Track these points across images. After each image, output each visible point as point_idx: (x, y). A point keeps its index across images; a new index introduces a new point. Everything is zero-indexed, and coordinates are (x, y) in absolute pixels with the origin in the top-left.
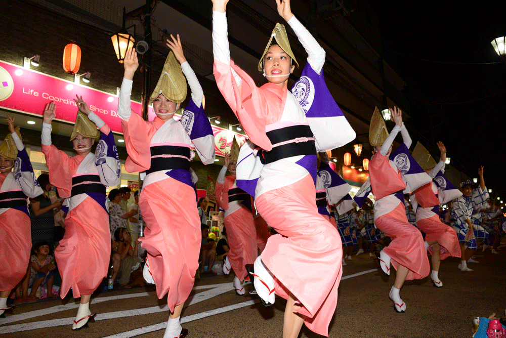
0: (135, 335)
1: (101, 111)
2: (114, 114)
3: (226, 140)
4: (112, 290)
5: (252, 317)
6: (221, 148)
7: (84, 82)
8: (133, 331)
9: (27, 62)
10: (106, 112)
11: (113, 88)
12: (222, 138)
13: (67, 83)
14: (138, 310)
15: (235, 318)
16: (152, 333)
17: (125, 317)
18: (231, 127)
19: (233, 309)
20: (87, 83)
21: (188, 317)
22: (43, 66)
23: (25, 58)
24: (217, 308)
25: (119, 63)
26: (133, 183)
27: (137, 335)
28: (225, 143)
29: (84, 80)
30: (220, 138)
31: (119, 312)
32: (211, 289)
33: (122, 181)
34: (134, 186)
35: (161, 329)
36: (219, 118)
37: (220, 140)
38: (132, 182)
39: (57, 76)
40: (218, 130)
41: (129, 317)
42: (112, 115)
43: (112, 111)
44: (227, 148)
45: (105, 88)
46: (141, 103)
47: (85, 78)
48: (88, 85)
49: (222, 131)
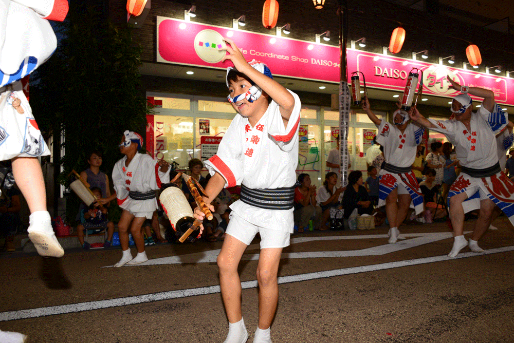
0: (334, 275)
1: (302, 60)
2: (314, 62)
3: (435, 76)
4: (312, 231)
5: (456, 271)
6: (429, 86)
7: (285, 34)
8: (333, 271)
9: (236, 23)
10: (306, 61)
11: (312, 36)
12: (430, 75)
13: (270, 37)
14: (339, 252)
15: (437, 270)
16: (350, 276)
17: (327, 258)
18: (441, 61)
19: (436, 261)
20: (287, 35)
21: (387, 264)
22: (249, 24)
23: (234, 20)
24: (419, 258)
25: (316, 9)
26: (336, 129)
27: (336, 276)
28: (435, 80)
29: (284, 31)
30: (428, 75)
31: (322, 253)
32: (414, 237)
33: (325, 127)
34: (337, 132)
35: (359, 273)
36: (426, 52)
37: (428, 77)
38: (334, 128)
39: (261, 32)
40: (426, 66)
41: (331, 258)
42: (312, 63)
43: (312, 59)
44: (436, 85)
45: (305, 36)
46: (339, 47)
47: (286, 30)
48: (289, 36)
49: (431, 66)
